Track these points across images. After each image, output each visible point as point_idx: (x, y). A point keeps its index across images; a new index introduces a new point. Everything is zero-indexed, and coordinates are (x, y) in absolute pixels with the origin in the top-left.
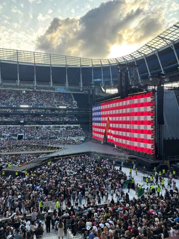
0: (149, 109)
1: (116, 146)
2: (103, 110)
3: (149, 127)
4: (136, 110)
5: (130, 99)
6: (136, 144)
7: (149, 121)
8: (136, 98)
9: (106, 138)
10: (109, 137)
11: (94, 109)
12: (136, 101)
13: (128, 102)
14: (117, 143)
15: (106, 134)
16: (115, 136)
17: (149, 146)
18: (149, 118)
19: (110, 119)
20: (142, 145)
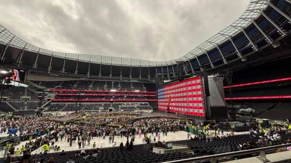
0: (199, 87)
1: (176, 113)
2: (166, 91)
3: (200, 99)
4: (190, 88)
5: (185, 82)
6: (191, 110)
7: (200, 95)
8: (189, 81)
9: (168, 109)
10: (170, 108)
11: (159, 91)
12: (189, 83)
13: (184, 84)
14: (177, 111)
15: (168, 106)
16: (176, 107)
17: (201, 111)
18: (200, 93)
19: (172, 95)
20: (196, 111)
